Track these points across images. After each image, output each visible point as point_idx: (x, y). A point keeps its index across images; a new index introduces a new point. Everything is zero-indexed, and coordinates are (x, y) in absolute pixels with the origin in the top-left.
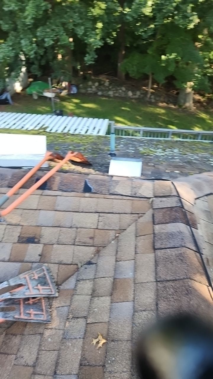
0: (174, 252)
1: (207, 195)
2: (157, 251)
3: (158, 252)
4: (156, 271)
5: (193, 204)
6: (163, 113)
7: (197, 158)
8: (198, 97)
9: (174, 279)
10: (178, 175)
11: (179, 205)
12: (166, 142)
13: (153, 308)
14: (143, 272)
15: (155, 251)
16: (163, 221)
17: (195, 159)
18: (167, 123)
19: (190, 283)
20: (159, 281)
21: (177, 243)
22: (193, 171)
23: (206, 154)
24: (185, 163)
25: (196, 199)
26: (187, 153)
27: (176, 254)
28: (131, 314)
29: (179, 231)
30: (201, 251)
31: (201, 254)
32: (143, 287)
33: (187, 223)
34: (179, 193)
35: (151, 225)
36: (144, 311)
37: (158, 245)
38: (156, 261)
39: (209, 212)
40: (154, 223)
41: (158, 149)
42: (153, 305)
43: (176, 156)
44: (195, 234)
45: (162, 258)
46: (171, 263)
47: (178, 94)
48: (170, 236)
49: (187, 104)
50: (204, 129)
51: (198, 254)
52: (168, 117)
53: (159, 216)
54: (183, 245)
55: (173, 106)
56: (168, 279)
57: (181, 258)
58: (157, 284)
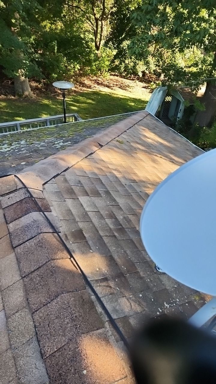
0: (33, 242)
1: (54, 177)
2: (16, 249)
3: (18, 250)
4: (19, 268)
5: (42, 190)
6: (5, 106)
7: (44, 145)
8: (34, 84)
9: (38, 267)
10: (24, 167)
11: (28, 195)
12: (12, 135)
13: (25, 305)
14: (7, 276)
15: (14, 250)
16: (16, 217)
17: (42, 146)
18: (12, 116)
19: (52, 264)
20: (25, 277)
21: (33, 233)
22: (39, 158)
23: (52, 139)
24: (32, 152)
25: (44, 184)
26: (34, 142)
27: (34, 244)
28: (5, 323)
29: (32, 220)
30: (57, 230)
31: (58, 233)
32: (10, 290)
33: (40, 210)
34: (25, 184)
35: (4, 226)
36: (17, 312)
37: (16, 243)
38: (17, 259)
39: (60, 192)
40: (7, 223)
41: (4, 145)
42: (24, 302)
43: (22, 148)
44: (49, 217)
45: (22, 253)
46: (32, 254)
47: (13, 83)
48: (26, 229)
49: (26, 93)
50: (51, 115)
51: (56, 234)
52: (11, 109)
53: (10, 214)
54: (40, 232)
55: (13, 97)
56: (33, 270)
57: (41, 245)
58: (23, 280)
